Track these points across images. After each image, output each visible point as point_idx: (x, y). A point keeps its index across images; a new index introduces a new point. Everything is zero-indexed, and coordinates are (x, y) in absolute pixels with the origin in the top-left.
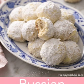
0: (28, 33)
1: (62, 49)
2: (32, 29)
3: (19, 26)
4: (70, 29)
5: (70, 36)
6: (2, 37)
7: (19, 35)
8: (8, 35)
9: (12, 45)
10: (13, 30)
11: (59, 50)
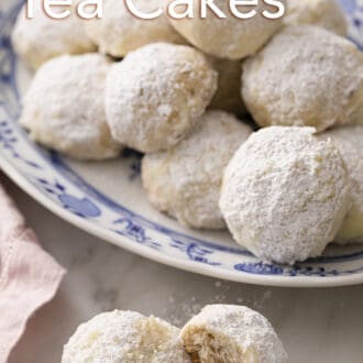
0: (144, 114)
1: (333, 177)
2: (161, 93)
3: (83, 82)
4: (347, 69)
5: (349, 105)
6: (7, 146)
7: (88, 127)
8: (27, 131)
9: (63, 181)
10: (55, 108)
11: (321, 184)
